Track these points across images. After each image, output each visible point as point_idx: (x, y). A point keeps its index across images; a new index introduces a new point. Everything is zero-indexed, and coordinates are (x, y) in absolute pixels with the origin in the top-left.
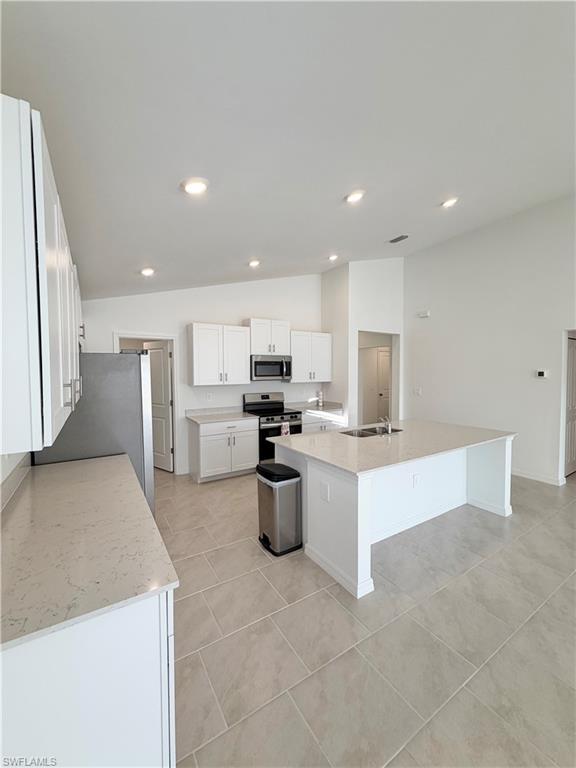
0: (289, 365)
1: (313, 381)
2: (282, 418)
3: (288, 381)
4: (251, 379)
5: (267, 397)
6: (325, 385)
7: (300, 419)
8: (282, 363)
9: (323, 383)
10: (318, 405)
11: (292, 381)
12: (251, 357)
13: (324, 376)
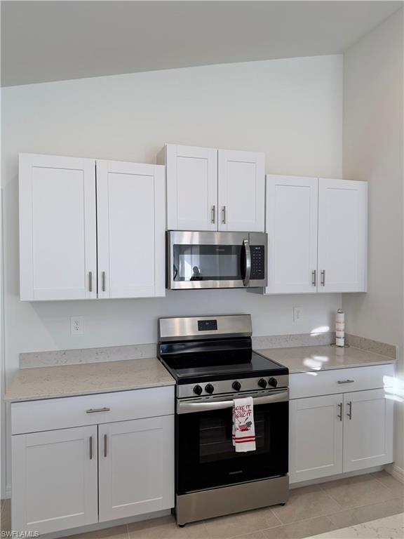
0: (260, 254)
1: (321, 289)
2: (237, 387)
3: (260, 290)
4: (167, 285)
5: (212, 325)
6: (350, 301)
7: (285, 388)
8: (243, 248)
9: (344, 295)
10: (333, 343)
11: (268, 290)
12: (167, 234)
13: (347, 278)
